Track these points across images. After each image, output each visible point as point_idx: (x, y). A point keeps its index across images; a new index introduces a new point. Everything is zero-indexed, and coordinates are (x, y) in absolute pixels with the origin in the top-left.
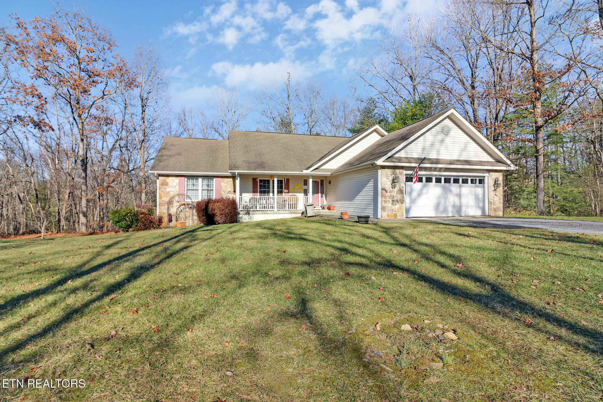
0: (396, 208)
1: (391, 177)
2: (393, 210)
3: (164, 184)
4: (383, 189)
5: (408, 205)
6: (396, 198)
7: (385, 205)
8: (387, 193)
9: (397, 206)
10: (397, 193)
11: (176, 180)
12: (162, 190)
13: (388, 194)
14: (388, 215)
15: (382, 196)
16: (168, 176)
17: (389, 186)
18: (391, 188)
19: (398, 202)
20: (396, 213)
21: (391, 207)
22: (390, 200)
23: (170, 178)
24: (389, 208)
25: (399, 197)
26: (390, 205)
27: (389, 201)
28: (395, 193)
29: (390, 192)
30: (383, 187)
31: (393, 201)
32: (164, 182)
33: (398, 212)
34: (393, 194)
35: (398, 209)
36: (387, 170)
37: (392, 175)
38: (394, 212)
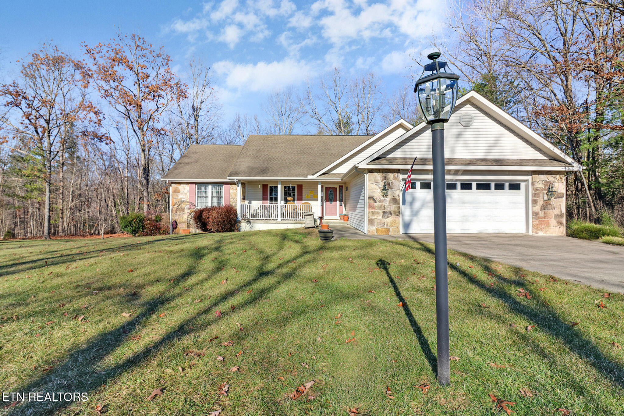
0: (389, 221)
1: (381, 183)
2: (384, 223)
3: (177, 191)
4: (369, 198)
5: (407, 218)
6: (389, 209)
7: (373, 217)
8: (376, 202)
9: (390, 219)
10: (390, 203)
11: (187, 187)
12: (175, 197)
13: (376, 204)
14: (377, 230)
15: (370, 206)
16: (180, 183)
17: (378, 194)
18: (382, 197)
19: (391, 214)
20: (388, 227)
21: (381, 220)
22: (381, 212)
23: (182, 185)
24: (379, 221)
25: (393, 208)
26: (380, 217)
27: (378, 213)
28: (388, 203)
29: (379, 202)
30: (371, 195)
31: (384, 213)
32: (176, 190)
33: (392, 226)
34: (384, 204)
35: (391, 223)
36: (376, 174)
37: (383, 180)
38: (385, 226)
